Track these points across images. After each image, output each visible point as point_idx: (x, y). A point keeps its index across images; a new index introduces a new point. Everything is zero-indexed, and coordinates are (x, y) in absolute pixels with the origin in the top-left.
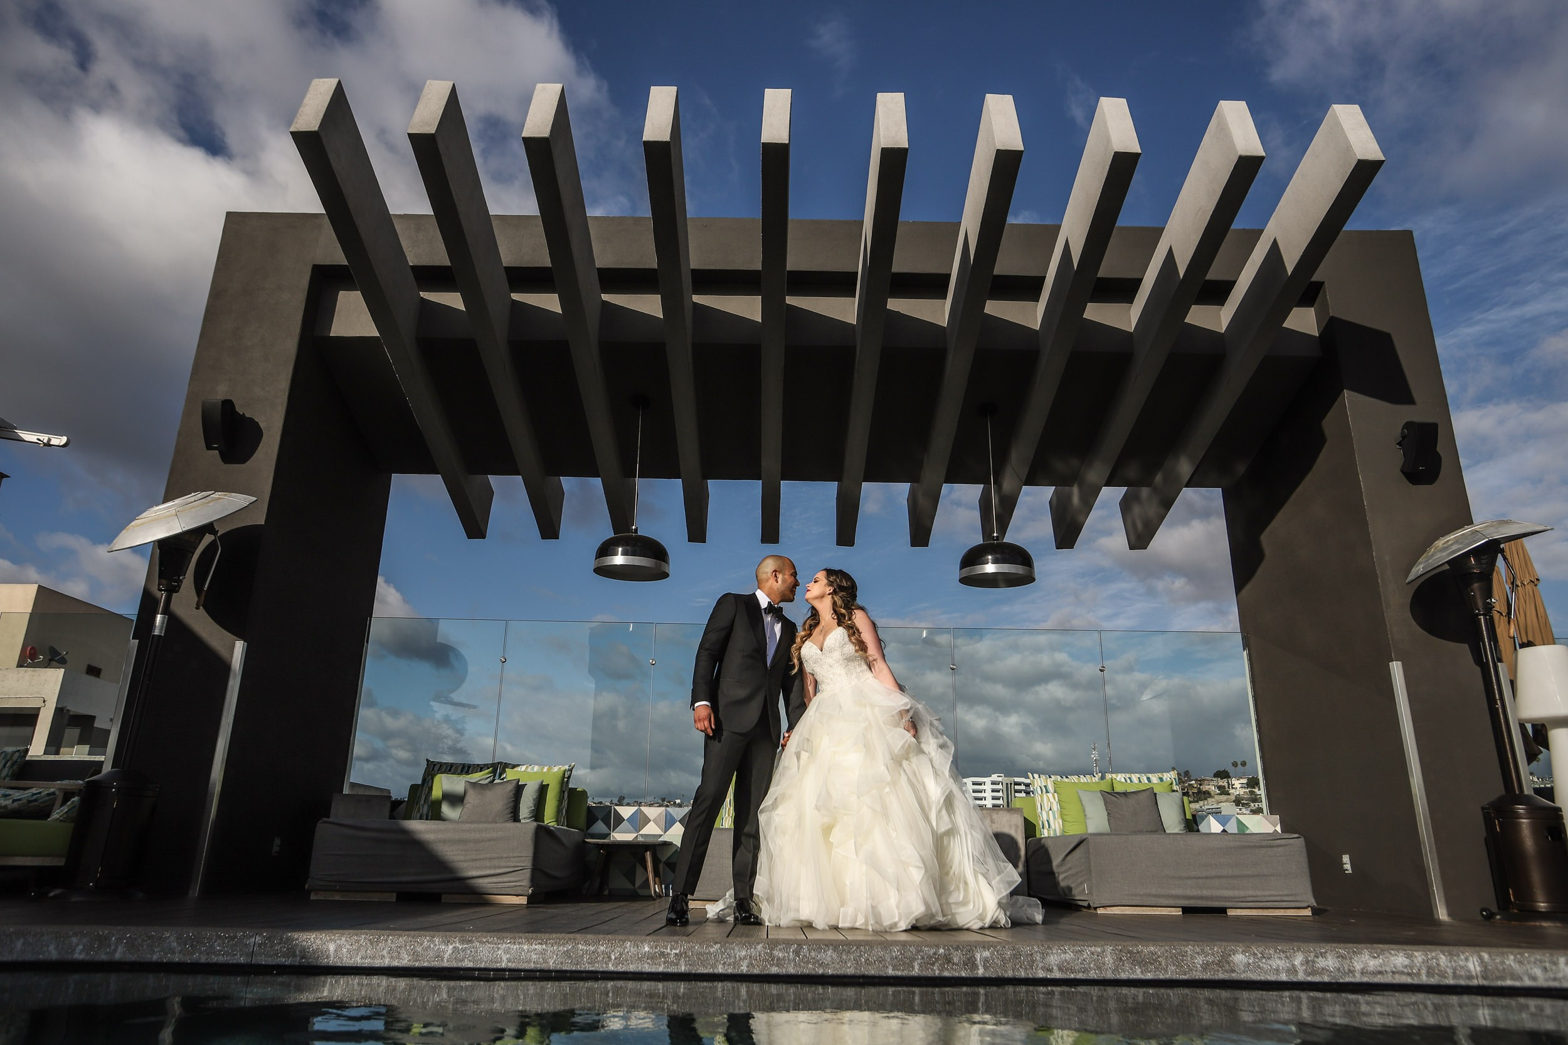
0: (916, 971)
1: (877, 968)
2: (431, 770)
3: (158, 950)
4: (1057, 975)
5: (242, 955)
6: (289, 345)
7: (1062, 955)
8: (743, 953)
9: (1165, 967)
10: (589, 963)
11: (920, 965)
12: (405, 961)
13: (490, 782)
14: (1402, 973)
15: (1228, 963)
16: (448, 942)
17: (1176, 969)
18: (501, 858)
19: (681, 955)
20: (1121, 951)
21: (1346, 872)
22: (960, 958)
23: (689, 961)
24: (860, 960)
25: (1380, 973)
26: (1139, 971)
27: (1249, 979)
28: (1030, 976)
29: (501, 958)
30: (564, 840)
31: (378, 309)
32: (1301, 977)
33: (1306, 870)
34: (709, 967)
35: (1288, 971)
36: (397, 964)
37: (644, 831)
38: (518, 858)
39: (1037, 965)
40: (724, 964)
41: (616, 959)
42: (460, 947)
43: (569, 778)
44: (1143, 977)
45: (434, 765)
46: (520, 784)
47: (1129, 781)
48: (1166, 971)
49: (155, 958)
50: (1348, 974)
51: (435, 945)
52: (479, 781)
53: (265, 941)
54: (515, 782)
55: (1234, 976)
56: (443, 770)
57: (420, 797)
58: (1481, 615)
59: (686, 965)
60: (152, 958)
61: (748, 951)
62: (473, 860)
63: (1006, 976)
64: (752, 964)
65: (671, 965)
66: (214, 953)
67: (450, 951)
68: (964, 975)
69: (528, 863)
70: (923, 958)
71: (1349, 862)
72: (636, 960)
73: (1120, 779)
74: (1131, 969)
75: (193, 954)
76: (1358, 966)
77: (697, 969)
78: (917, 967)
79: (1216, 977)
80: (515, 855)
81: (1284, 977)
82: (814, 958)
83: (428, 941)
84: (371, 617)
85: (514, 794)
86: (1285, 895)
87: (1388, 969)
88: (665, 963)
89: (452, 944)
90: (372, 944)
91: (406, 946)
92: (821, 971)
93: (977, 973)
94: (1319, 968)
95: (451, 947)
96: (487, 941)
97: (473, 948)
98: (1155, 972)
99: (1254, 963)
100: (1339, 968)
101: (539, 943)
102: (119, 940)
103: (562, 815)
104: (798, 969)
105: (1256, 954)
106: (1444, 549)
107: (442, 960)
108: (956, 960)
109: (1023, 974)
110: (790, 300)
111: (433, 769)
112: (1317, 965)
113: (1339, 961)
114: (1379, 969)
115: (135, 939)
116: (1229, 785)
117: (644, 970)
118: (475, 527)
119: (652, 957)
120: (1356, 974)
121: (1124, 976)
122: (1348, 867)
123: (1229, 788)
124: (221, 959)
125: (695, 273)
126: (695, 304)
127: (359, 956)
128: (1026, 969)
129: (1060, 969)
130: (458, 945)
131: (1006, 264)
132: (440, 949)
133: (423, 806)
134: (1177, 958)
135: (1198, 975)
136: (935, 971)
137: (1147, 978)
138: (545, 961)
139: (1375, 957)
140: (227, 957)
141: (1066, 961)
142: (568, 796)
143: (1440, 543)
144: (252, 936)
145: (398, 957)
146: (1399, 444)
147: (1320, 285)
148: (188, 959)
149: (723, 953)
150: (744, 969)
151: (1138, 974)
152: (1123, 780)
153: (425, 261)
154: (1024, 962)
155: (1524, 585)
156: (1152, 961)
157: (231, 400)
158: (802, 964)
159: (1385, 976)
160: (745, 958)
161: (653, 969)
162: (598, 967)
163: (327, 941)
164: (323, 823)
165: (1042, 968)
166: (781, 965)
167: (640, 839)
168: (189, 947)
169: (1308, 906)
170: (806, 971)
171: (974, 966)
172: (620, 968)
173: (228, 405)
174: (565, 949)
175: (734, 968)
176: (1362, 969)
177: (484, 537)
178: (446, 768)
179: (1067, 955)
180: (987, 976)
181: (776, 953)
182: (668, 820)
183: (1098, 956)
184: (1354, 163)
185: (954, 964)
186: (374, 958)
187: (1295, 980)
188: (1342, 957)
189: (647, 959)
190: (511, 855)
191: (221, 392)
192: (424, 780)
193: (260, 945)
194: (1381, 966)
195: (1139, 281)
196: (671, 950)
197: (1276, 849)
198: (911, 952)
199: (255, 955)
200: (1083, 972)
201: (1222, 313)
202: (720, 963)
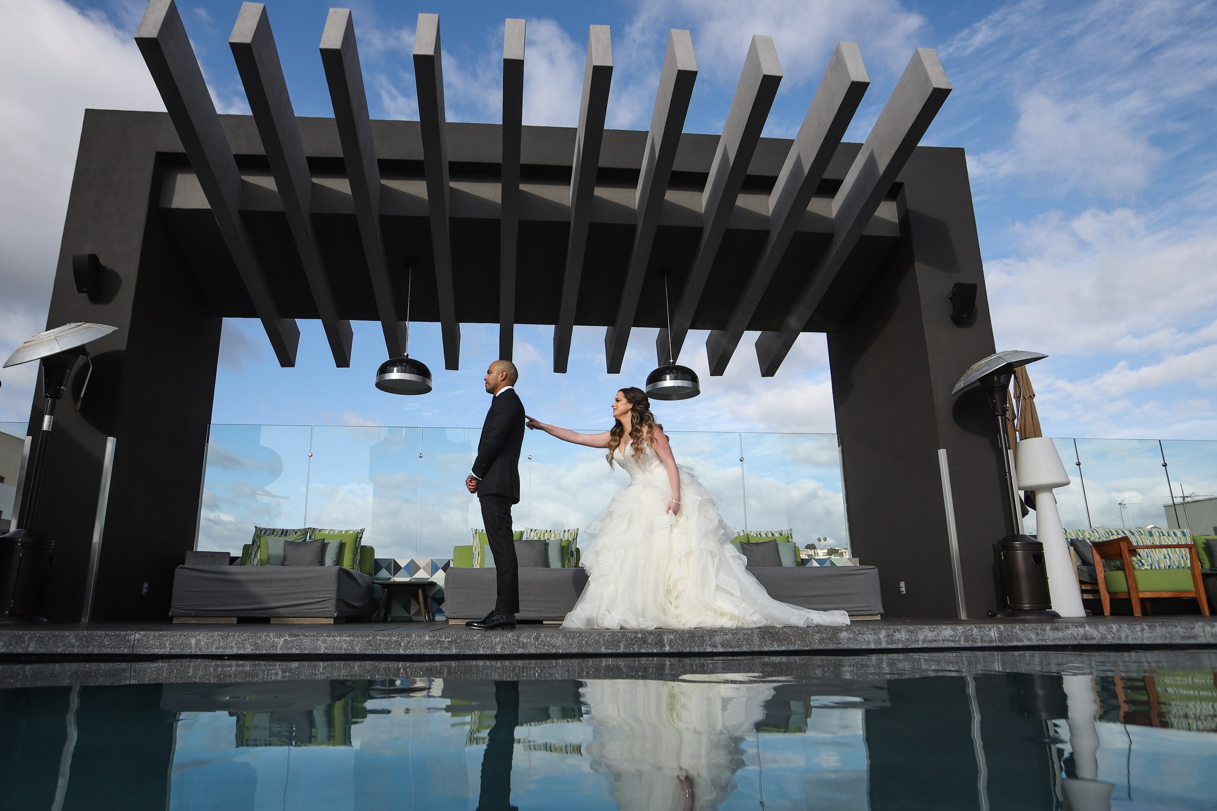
0: (622, 650)
1: (594, 648)
2: (259, 534)
3: (62, 645)
4: (720, 649)
5: (126, 647)
6: (140, 214)
7: (724, 636)
8: (498, 639)
9: (794, 642)
10: (385, 649)
11: (625, 646)
12: (249, 650)
13: (303, 541)
14: (949, 640)
15: (837, 638)
16: (280, 636)
17: (801, 643)
18: (314, 591)
19: (453, 642)
20: (764, 632)
21: (902, 593)
22: (653, 640)
23: (459, 646)
24: (582, 643)
25: (935, 641)
26: (776, 646)
27: (849, 648)
28: (702, 650)
29: (320, 647)
30: (359, 580)
31: (210, 187)
32: (884, 646)
33: (879, 590)
34: (473, 650)
35: (875, 642)
36: (242, 652)
37: (416, 576)
38: (326, 592)
39: (707, 643)
40: (484, 647)
41: (404, 645)
42: (289, 639)
43: (361, 538)
44: (779, 649)
45: (261, 530)
46: (325, 542)
47: (759, 536)
48: (794, 644)
49: (59, 650)
50: (914, 642)
51: (271, 638)
52: (295, 540)
53: (142, 637)
54: (321, 541)
55: (840, 646)
56: (268, 534)
57: (251, 553)
58: (999, 415)
59: (456, 649)
60: (57, 651)
61: (501, 638)
62: (293, 593)
63: (685, 651)
64: (504, 647)
65: (445, 649)
66: (104, 647)
67: (282, 643)
68: (655, 651)
69: (333, 595)
70: (626, 640)
71: (904, 586)
72: (420, 646)
73: (753, 534)
74: (771, 644)
75: (88, 647)
76: (921, 637)
77: (465, 652)
78: (622, 646)
79: (828, 648)
80: (324, 589)
81: (873, 646)
82: (549, 642)
83: (265, 636)
84: (210, 424)
85: (321, 549)
86: (864, 607)
87: (940, 638)
88: (441, 648)
89: (283, 637)
90: (223, 638)
91: (249, 639)
92: (554, 651)
93: (665, 650)
94: (896, 639)
95: (282, 640)
96: (310, 635)
97: (299, 640)
98: (787, 646)
99: (853, 637)
100: (909, 639)
101: (348, 636)
102: (31, 638)
103: (356, 564)
104: (538, 650)
105: (855, 632)
106: (978, 370)
107: (276, 649)
108: (650, 641)
109: (696, 650)
110: (523, 187)
111: (260, 533)
112: (895, 638)
113: (909, 634)
114: (935, 638)
115: (44, 638)
116: (815, 553)
117: (425, 653)
118: (287, 358)
119: (431, 643)
120: (920, 643)
121: (766, 649)
122: (903, 589)
123: (815, 555)
124: (109, 651)
125: (451, 164)
126: (451, 188)
127: (214, 647)
128: (699, 646)
129: (723, 646)
130: (287, 638)
131: (682, 163)
132: (274, 641)
133: (254, 559)
134: (802, 636)
135: (816, 646)
136: (635, 649)
137: (782, 649)
138: (353, 649)
139: (932, 631)
140: (114, 649)
141: (726, 640)
142: (360, 551)
143: (975, 366)
144: (132, 635)
145: (244, 648)
146: (950, 299)
147: (900, 185)
148: (84, 651)
149: (483, 640)
150: (498, 650)
151: (776, 647)
152: (755, 535)
153: (245, 151)
154: (697, 642)
155: (1026, 399)
156: (785, 639)
157: (95, 255)
158: (540, 646)
159: (938, 643)
160: (499, 643)
161: (432, 652)
162: (392, 651)
163: (189, 637)
164: (180, 568)
165: (710, 645)
166: (525, 647)
167: (413, 580)
168: (84, 643)
169: (879, 614)
170: (543, 651)
171: (663, 645)
172: (408, 652)
173: (93, 258)
174: (367, 639)
175: (491, 650)
176: (924, 639)
177: (293, 366)
178: (270, 533)
179: (728, 636)
180: (672, 651)
181: (521, 639)
182: (433, 568)
183: (748, 636)
184: (931, 90)
185: (648, 644)
186: (225, 648)
187: (880, 648)
188: (911, 631)
189: (428, 645)
190: (321, 589)
191: (87, 249)
192: (254, 541)
193: (139, 641)
194: (935, 637)
195: (775, 179)
196: (445, 639)
197: (859, 576)
198: (619, 637)
199: (136, 647)
200: (738, 647)
201: (832, 204)
202: (481, 647)
